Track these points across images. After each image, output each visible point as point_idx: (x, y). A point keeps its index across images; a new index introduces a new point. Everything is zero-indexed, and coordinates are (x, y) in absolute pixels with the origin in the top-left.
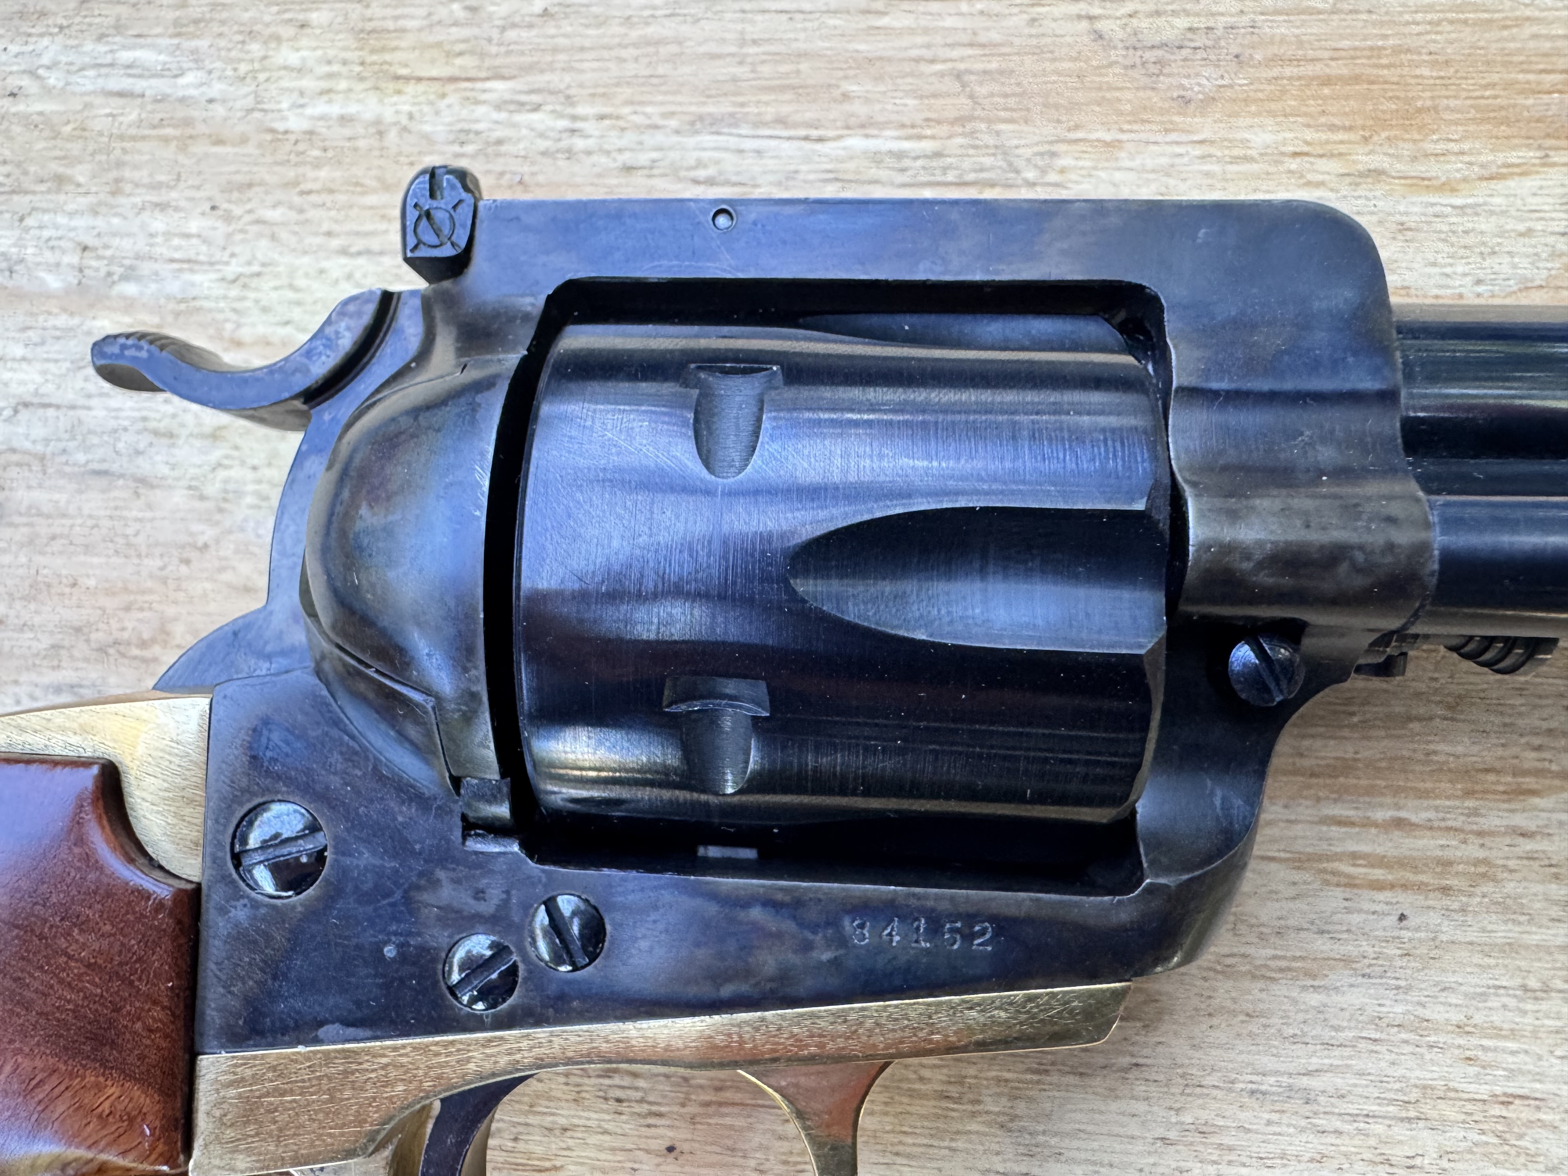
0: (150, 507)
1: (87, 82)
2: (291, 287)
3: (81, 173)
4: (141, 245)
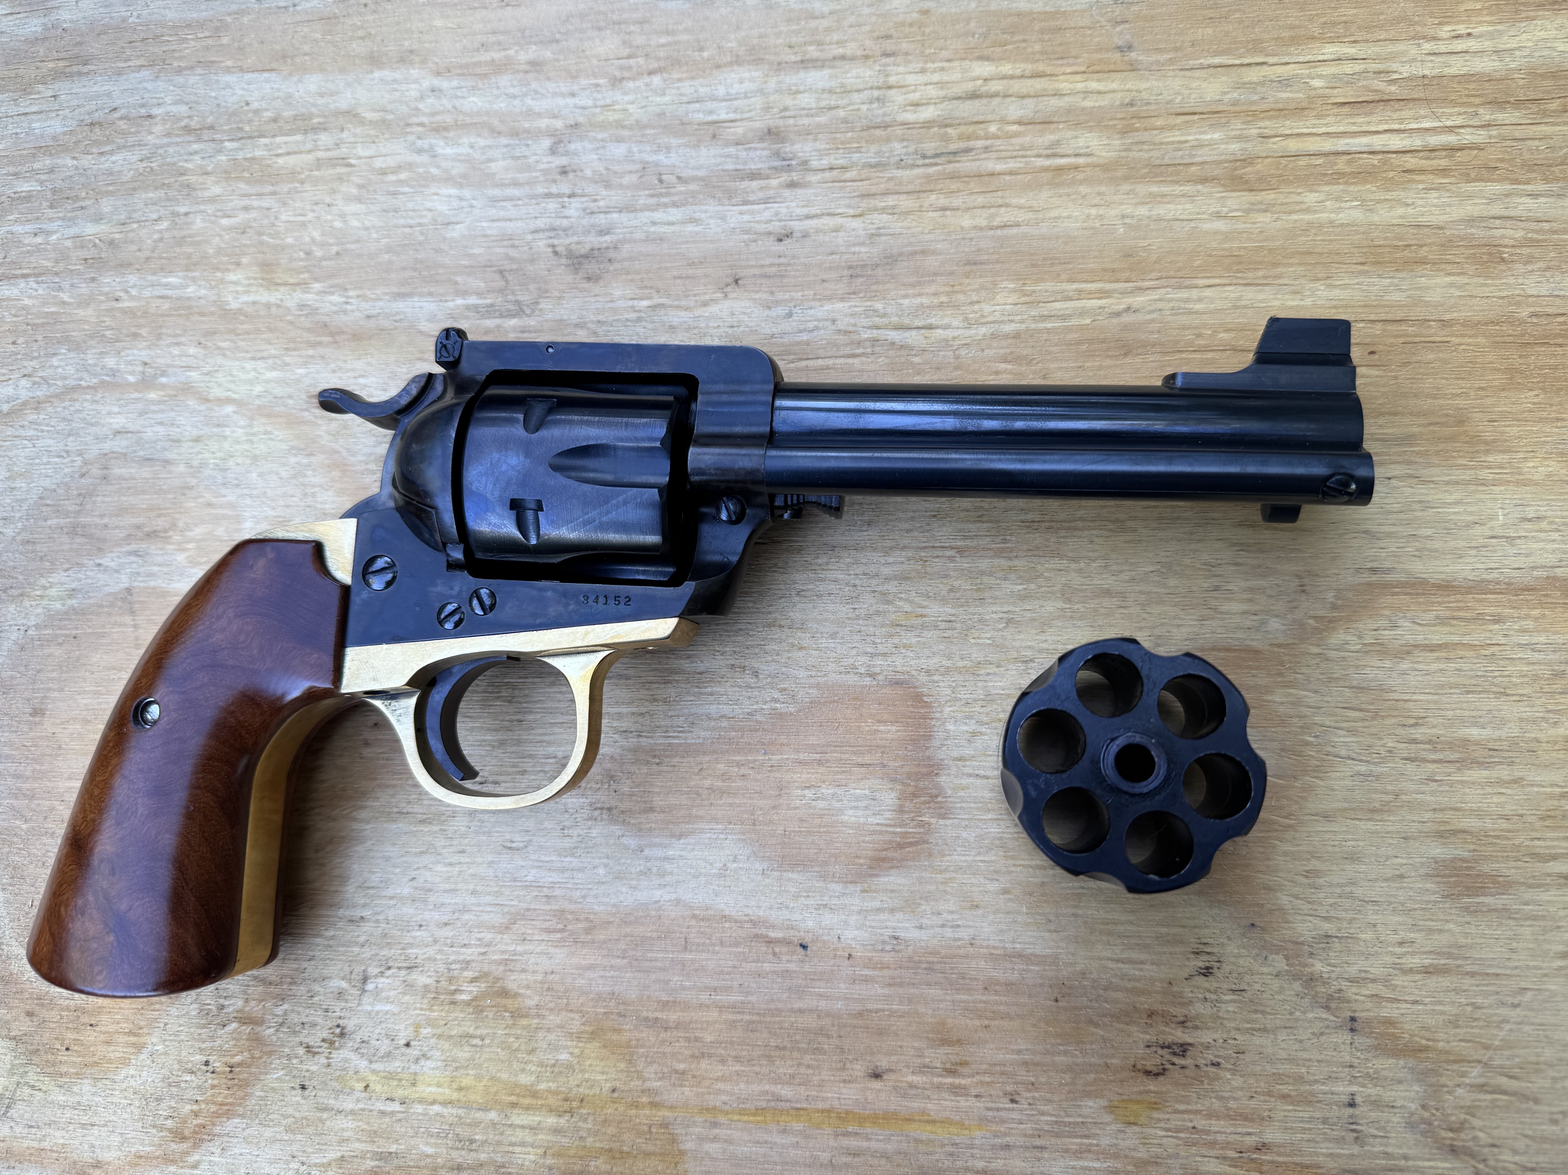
0: (170, 472)
1: (147, 293)
2: (231, 375)
3: (144, 332)
4: (169, 361)
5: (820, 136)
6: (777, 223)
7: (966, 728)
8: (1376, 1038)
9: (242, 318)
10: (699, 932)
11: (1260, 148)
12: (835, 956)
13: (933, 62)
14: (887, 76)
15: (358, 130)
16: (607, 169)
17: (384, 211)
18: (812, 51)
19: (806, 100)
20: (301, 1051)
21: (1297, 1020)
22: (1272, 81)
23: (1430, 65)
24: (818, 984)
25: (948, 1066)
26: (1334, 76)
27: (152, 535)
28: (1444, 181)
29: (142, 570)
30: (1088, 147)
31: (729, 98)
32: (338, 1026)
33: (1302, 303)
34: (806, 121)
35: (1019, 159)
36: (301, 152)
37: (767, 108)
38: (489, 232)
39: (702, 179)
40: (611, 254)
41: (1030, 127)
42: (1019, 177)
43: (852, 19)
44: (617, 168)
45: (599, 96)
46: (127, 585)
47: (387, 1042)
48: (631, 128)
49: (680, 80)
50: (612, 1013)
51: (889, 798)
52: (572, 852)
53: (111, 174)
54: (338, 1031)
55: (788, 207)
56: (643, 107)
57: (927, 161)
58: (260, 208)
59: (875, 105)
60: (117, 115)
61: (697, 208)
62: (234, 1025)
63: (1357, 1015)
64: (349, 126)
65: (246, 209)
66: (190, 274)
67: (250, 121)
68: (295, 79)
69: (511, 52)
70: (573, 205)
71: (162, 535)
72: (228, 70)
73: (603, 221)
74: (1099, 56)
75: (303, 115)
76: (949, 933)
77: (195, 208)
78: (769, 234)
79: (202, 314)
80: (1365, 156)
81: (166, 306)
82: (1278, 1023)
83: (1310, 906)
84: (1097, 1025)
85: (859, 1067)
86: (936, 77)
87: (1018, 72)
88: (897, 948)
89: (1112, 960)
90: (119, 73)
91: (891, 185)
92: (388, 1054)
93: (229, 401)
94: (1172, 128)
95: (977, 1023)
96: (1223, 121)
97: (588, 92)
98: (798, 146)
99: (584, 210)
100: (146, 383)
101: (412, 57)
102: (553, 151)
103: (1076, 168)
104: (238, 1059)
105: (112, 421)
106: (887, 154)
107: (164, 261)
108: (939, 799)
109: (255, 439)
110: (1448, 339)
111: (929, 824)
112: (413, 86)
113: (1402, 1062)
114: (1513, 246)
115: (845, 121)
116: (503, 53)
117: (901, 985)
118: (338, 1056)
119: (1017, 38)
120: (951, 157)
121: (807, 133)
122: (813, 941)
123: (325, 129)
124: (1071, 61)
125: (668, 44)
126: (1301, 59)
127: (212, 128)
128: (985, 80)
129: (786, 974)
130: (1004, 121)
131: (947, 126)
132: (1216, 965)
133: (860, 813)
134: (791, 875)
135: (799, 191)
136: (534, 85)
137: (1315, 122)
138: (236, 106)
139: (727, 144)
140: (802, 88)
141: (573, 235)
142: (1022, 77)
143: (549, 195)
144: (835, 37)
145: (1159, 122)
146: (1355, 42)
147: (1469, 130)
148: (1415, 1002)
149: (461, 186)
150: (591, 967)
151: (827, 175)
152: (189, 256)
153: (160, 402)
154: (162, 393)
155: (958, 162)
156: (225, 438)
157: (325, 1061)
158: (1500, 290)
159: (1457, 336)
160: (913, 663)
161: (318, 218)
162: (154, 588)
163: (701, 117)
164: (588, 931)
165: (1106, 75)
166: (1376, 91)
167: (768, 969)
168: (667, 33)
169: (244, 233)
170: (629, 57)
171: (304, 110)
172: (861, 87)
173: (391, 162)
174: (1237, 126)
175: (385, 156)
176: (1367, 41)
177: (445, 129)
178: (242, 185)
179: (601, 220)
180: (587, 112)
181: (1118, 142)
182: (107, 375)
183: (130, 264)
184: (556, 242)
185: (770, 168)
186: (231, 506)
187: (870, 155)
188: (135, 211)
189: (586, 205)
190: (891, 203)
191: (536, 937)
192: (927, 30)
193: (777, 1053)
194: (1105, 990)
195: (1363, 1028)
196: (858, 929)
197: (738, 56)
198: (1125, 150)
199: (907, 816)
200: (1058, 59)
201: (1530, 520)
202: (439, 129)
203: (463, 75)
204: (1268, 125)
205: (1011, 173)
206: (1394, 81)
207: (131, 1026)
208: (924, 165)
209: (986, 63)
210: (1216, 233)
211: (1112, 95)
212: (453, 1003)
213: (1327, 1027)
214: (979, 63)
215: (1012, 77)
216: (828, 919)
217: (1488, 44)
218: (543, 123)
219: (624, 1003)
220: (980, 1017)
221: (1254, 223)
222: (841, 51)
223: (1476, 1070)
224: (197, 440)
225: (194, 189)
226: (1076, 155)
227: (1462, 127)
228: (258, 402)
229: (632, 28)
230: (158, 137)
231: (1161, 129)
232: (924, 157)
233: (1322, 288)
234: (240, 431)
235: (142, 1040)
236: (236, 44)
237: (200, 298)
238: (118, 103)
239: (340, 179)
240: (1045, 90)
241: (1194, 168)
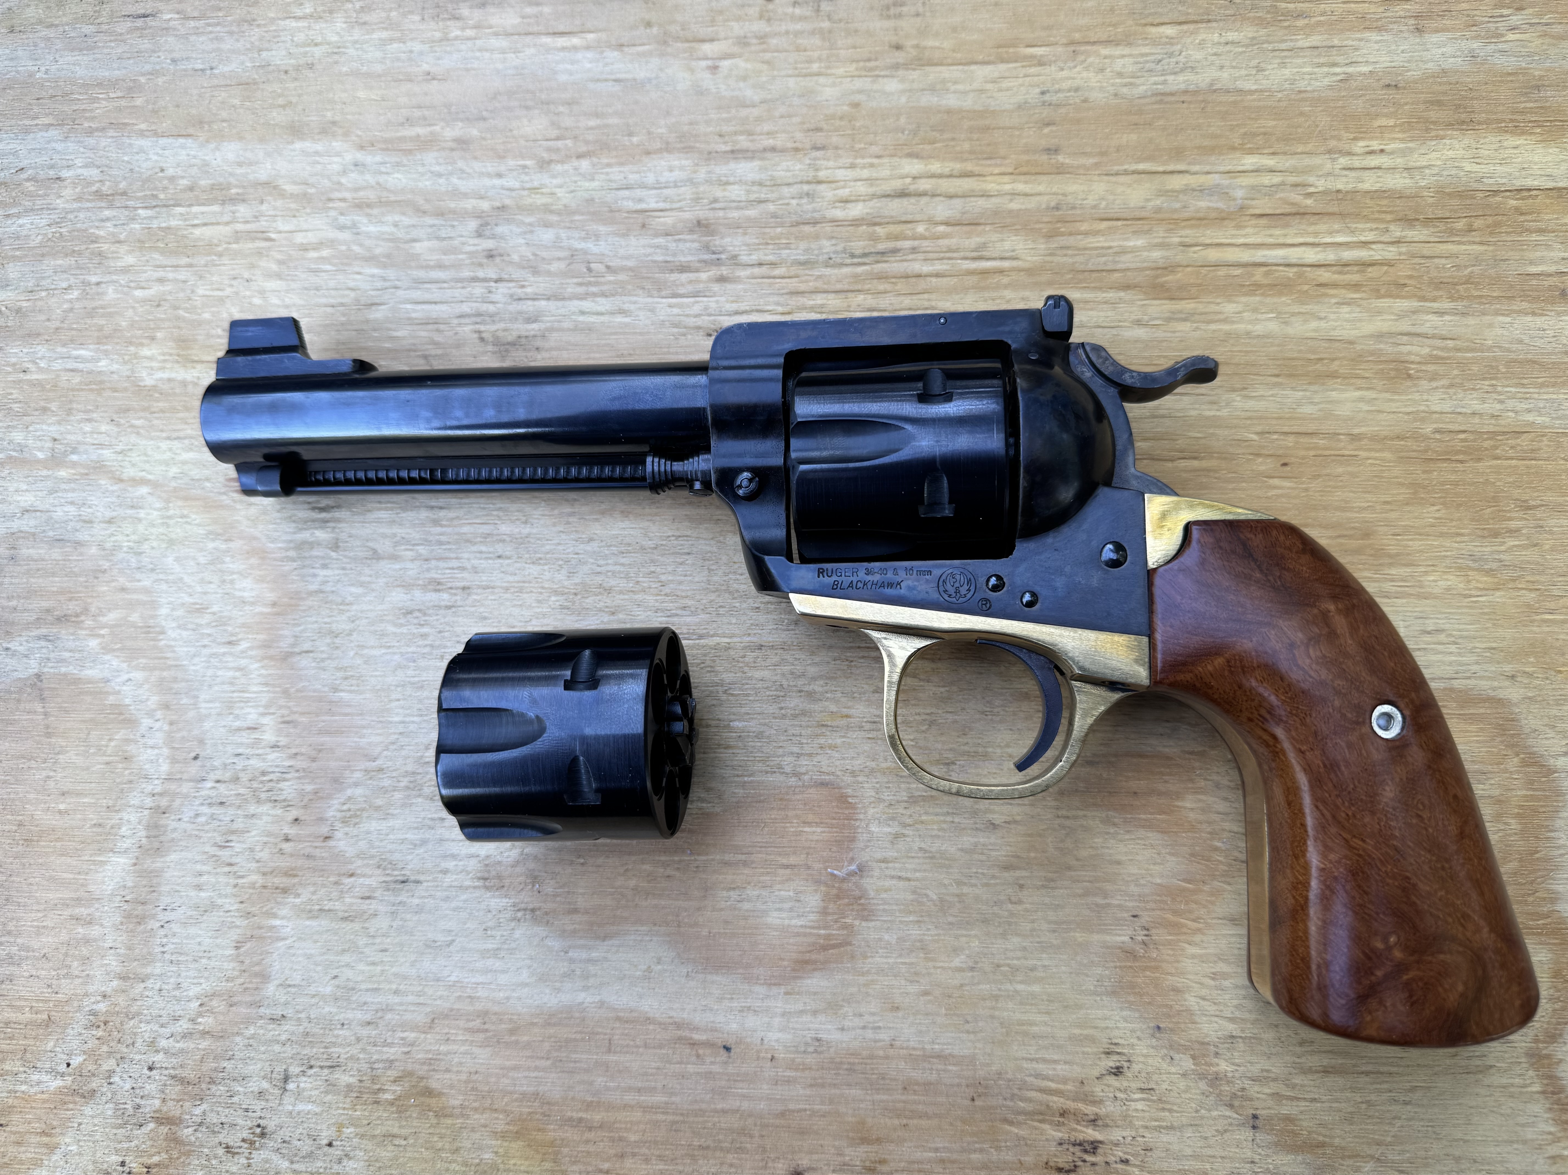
5: (750, 230)
6: (706, 318)
7: (889, 830)
8: (1276, 1135)
9: (157, 395)
10: (623, 1034)
11: (1180, 258)
12: (758, 1058)
13: (863, 158)
14: (817, 170)
15: (279, 203)
16: (535, 255)
17: (306, 289)
18: (743, 142)
19: (736, 192)
20: (221, 1151)
21: (1202, 1118)
22: (1194, 190)
23: (1344, 180)
24: (740, 1085)
25: (868, 1164)
26: (1253, 188)
27: (63, 619)
28: (1355, 296)
29: (52, 655)
30: (1013, 251)
31: (658, 186)
32: (259, 1126)
33: (1218, 413)
34: (735, 214)
35: (945, 261)
36: (218, 224)
37: (697, 199)
38: (414, 315)
39: (631, 269)
40: (539, 343)
41: (958, 228)
42: (945, 279)
43: (782, 110)
44: (544, 254)
45: (527, 178)
46: (36, 671)
47: (309, 1142)
48: (559, 213)
49: (609, 165)
50: (536, 1113)
51: (813, 900)
52: (495, 953)
53: (18, 238)
54: (258, 1130)
55: (717, 302)
56: (572, 192)
57: (856, 260)
58: (176, 280)
59: (805, 201)
60: (24, 176)
61: (625, 299)
62: (152, 1125)
63: (1258, 1112)
64: (269, 198)
65: (161, 280)
66: (102, 348)
67: (165, 188)
68: (212, 146)
69: (437, 128)
70: (501, 290)
71: (74, 619)
72: (142, 134)
73: (531, 309)
74: (1025, 157)
75: (221, 184)
76: (869, 1034)
77: (107, 278)
78: (699, 328)
79: (115, 390)
80: (1281, 268)
81: (77, 379)
82: (1185, 1121)
83: (1215, 1008)
84: (1011, 1123)
85: (780, 1165)
86: (865, 173)
87: (947, 171)
88: (819, 1049)
89: (1027, 1059)
90: (27, 131)
91: (819, 284)
92: (310, 1155)
93: (143, 482)
94: (1096, 233)
95: (896, 1122)
96: (1146, 228)
97: (515, 173)
98: (728, 240)
99: (511, 296)
100: (56, 460)
101: (335, 129)
102: (479, 234)
103: (1001, 271)
104: (156, 1159)
105: (19, 498)
106: (816, 252)
107: (74, 333)
108: (862, 901)
109: (171, 522)
110: (1356, 453)
111: (852, 926)
112: (336, 159)
113: (1300, 1158)
114: (1419, 363)
115: (774, 216)
116: (429, 129)
117: (823, 1086)
118: (258, 1156)
119: (947, 136)
120: (879, 258)
121: (736, 226)
122: (736, 1043)
123: (243, 201)
124: (998, 161)
125: (598, 127)
126: (1222, 169)
127: (124, 193)
128: (914, 178)
129: (709, 1076)
130: (932, 222)
131: (875, 224)
132: (1126, 1064)
133: (784, 915)
134: (715, 978)
135: (729, 286)
136: (460, 164)
137: (1234, 232)
138: (150, 173)
139: (656, 235)
140: (732, 179)
141: (500, 321)
142: (951, 176)
143: (475, 279)
144: (766, 127)
145: (1084, 227)
146: (1273, 154)
147: (1380, 246)
148: (1314, 1100)
149: (384, 266)
150: (515, 1068)
151: (757, 271)
152: (101, 329)
153: (70, 481)
154: (73, 471)
155: (886, 262)
156: (140, 520)
157: (245, 1161)
158: (1406, 406)
159: (1365, 450)
160: (838, 763)
161: (237, 293)
162: (65, 675)
163: (630, 205)
164: (512, 1032)
165: (1033, 178)
166: (1293, 204)
167: (691, 1071)
168: (597, 115)
169: (158, 306)
170: (558, 139)
171: (221, 180)
172: (791, 181)
173: (311, 238)
174: (1160, 234)
175: (306, 231)
176: (1285, 153)
177: (369, 206)
178: (156, 256)
179: (528, 306)
180: (514, 194)
181: (1043, 246)
182: (15, 450)
183: (39, 335)
184: (482, 328)
185: (700, 261)
186: (147, 591)
187: (797, 253)
188: (43, 278)
189: (513, 290)
190: (819, 302)
191: (460, 1038)
192: (858, 124)
193: (701, 1153)
194: (1020, 1089)
195: (1265, 1125)
196: (780, 1031)
197: (668, 143)
198: (1051, 255)
199: (830, 918)
200: (986, 159)
201: (1429, 633)
202: (361, 206)
203: (387, 149)
204: (1189, 234)
205: (937, 275)
206: (1310, 195)
207: (44, 1126)
208: (853, 264)
209: (915, 161)
210: (1136, 341)
211: (1038, 198)
212: (377, 1102)
213: (1231, 1124)
214: (908, 160)
215: (941, 176)
216: (751, 1021)
217: (1399, 161)
218: (470, 204)
219: (548, 1103)
220: (898, 1116)
221: (1174, 332)
222: (771, 142)
223: (1369, 1165)
224: (110, 521)
225: (106, 258)
226: (1002, 259)
227: (1374, 243)
228: (173, 484)
229: (561, 109)
230: (67, 201)
231: (1086, 234)
232: (853, 256)
233: (1238, 398)
234: (155, 513)
235: (55, 1140)
236: (150, 107)
237: (112, 373)
238: (24, 163)
239: (259, 253)
240: (973, 191)
241: (1117, 275)
